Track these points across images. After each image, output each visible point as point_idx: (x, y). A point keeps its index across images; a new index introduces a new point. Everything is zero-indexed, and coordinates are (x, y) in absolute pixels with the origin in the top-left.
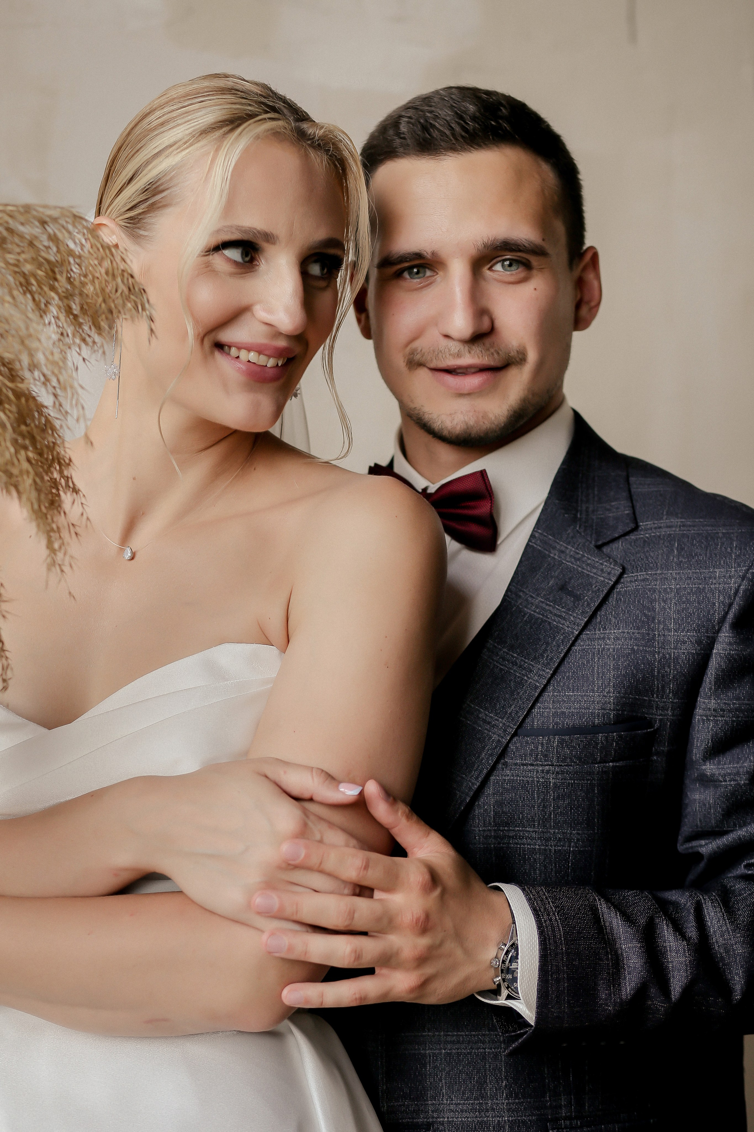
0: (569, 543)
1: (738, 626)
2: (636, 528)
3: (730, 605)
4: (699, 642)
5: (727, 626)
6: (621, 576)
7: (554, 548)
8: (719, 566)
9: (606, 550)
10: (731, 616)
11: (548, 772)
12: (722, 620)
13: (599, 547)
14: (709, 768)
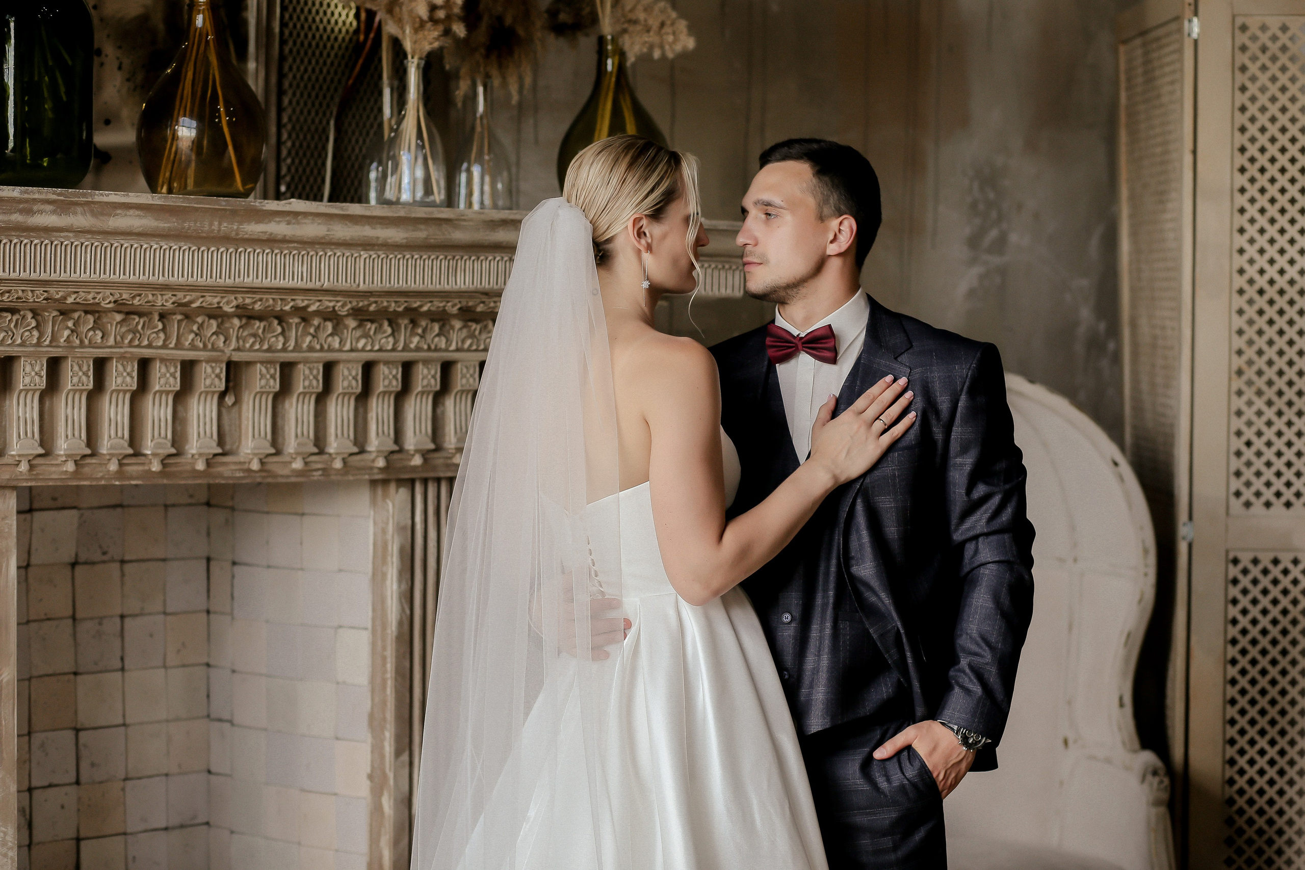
0: (881, 359)
1: (971, 393)
2: (912, 346)
3: (965, 382)
4: (952, 401)
5: (964, 392)
6: (910, 372)
7: (875, 363)
8: (957, 364)
9: (899, 359)
10: (965, 387)
11: (894, 469)
12: (962, 390)
13: (896, 358)
14: (959, 460)
